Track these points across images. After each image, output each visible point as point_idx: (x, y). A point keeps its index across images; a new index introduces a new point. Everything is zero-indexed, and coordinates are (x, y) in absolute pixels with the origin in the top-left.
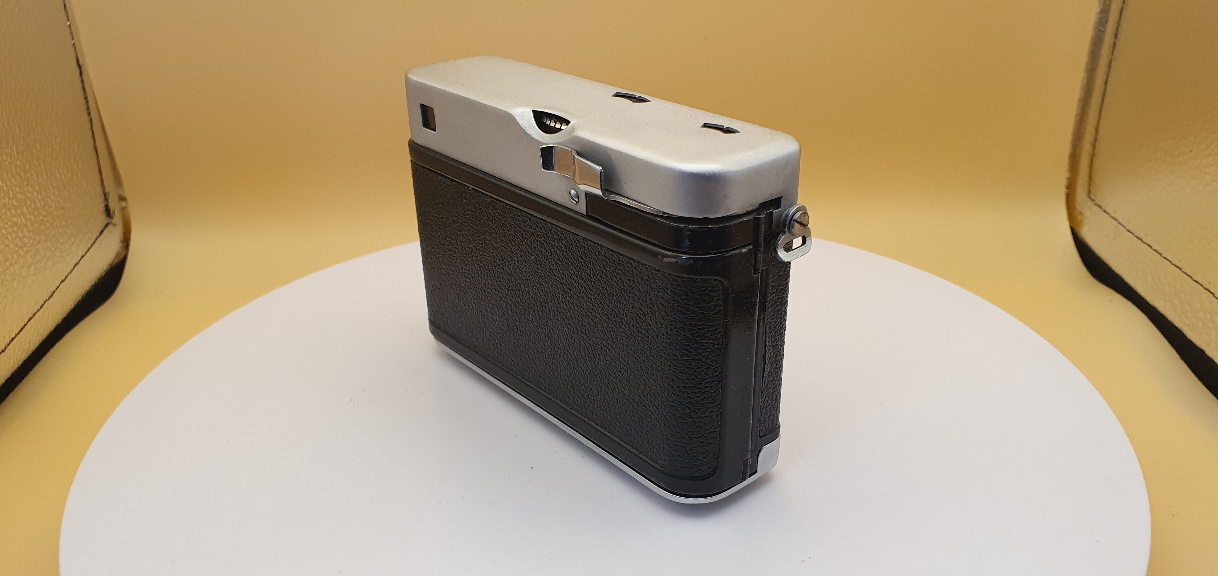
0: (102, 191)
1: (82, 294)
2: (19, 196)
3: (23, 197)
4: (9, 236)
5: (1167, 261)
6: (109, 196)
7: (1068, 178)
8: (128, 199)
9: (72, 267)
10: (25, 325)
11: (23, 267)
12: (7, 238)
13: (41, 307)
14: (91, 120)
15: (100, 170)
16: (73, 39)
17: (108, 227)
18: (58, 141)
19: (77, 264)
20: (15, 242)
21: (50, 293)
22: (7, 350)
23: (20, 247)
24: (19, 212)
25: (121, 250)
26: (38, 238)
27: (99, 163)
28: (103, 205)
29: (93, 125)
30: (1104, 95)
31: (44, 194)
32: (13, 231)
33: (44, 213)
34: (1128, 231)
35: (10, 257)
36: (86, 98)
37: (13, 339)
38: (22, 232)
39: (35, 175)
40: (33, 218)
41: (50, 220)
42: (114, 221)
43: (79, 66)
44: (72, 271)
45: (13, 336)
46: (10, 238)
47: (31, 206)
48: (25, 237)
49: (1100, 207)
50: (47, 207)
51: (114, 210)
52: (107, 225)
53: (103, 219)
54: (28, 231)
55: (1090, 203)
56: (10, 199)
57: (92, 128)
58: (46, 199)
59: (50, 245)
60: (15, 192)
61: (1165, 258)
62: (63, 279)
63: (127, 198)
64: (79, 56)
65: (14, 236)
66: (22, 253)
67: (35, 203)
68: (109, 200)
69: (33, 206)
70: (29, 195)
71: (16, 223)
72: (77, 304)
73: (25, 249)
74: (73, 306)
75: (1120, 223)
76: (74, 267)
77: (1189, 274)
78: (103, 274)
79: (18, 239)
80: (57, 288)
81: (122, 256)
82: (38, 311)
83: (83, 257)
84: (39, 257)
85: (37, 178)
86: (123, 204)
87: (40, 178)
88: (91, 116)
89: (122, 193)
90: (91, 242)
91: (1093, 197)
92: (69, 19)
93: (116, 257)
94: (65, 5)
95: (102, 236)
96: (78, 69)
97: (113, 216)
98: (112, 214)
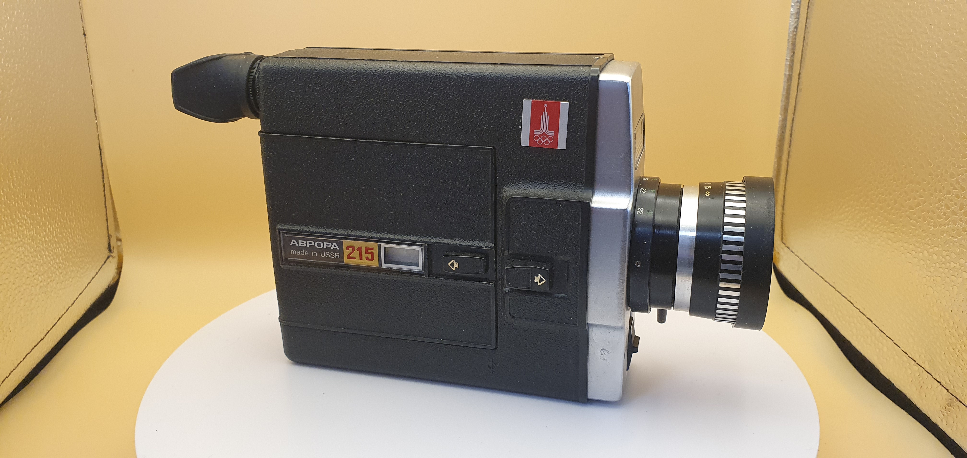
0: (107, 235)
1: (91, 304)
2: (59, 235)
3: (60, 235)
4: (51, 261)
6: (111, 238)
8: (123, 240)
9: (87, 285)
10: (56, 323)
11: (58, 283)
12: (50, 263)
13: (66, 311)
14: (104, 186)
15: (107, 219)
16: (97, 132)
17: (109, 259)
18: (84, 198)
19: (89, 283)
20: (54, 265)
21: (72, 302)
22: (44, 339)
23: (57, 269)
24: (58, 246)
25: (115, 276)
26: (68, 264)
27: (107, 214)
28: (107, 244)
29: (105, 189)
31: (73, 234)
32: (54, 258)
33: (72, 247)
35: (51, 275)
36: (102, 170)
37: (48, 331)
38: (59, 259)
39: (69, 221)
40: (66, 251)
41: (75, 252)
42: (112, 255)
44: (86, 287)
45: (49, 330)
46: (52, 263)
47: (65, 242)
48: (60, 263)
49: (789, 248)
50: (74, 244)
51: (113, 247)
52: (108, 257)
53: (106, 253)
54: (62, 259)
55: (783, 246)
56: (54, 237)
57: (104, 190)
58: (74, 238)
59: (75, 269)
60: (57, 232)
61: (826, 281)
62: (81, 292)
64: (100, 143)
65: (54, 262)
66: (58, 274)
67: (67, 241)
68: (111, 240)
69: (66, 242)
70: (64, 234)
71: (55, 253)
72: (87, 311)
73: (60, 271)
74: (84, 312)
75: (800, 259)
76: (88, 285)
77: (840, 292)
78: (104, 291)
79: (56, 264)
80: (77, 298)
81: (116, 280)
82: (64, 313)
83: (93, 278)
84: (67, 277)
85: (70, 224)
86: (119, 243)
87: (72, 224)
89: (118, 235)
90: (99, 268)
91: (785, 243)
92: (96, 119)
93: (112, 280)
94: (95, 110)
95: (105, 264)
96: (99, 151)
97: (112, 251)
98: (112, 249)
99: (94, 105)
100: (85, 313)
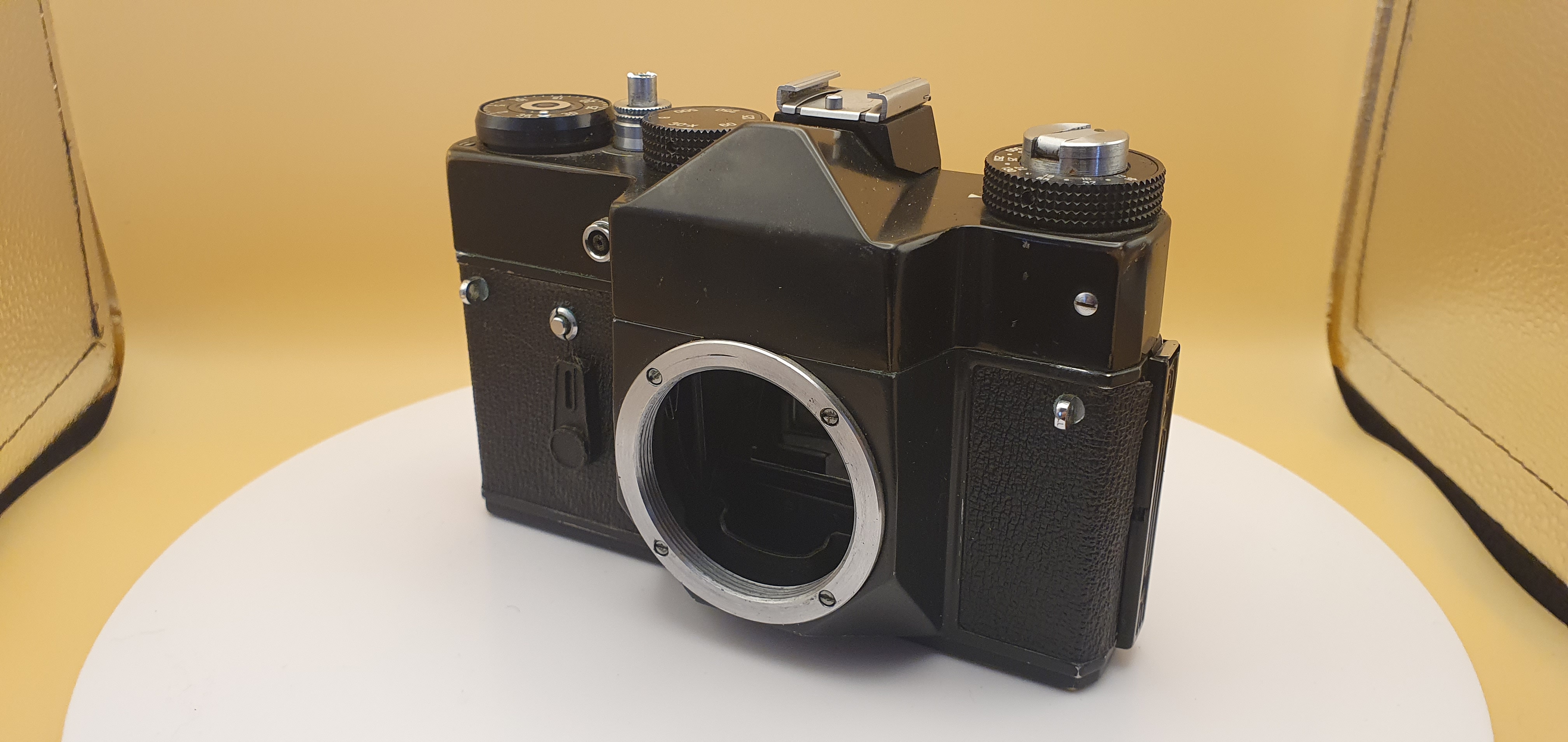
0: (89, 302)
1: (55, 434)
5: (1451, 410)
6: (98, 308)
7: (1329, 303)
9: (43, 399)
14: (78, 211)
15: (87, 274)
16: (59, 107)
17: (95, 348)
18: (32, 235)
19: (49, 396)
21: (11, 432)
25: (107, 380)
27: (86, 265)
28: (90, 320)
29: (81, 216)
30: (1372, 200)
34: (1405, 371)
36: (73, 181)
41: (17, 338)
42: (102, 341)
43: (67, 142)
44: (42, 404)
49: (1369, 340)
50: (14, 321)
51: (103, 328)
52: (93, 346)
53: (88, 337)
55: (1357, 335)
57: (79, 220)
59: (15, 370)
61: (1449, 406)
62: (31, 414)
63: (122, 312)
64: (66, 127)
68: (98, 314)
72: (49, 447)
74: (42, 451)
75: (1395, 363)
76: (46, 399)
77: (1480, 427)
78: (85, 409)
80: (21, 426)
81: (112, 386)
83: (58, 386)
86: (116, 319)
87: (7, 283)
88: (78, 205)
89: (114, 305)
90: (72, 367)
91: (1361, 328)
92: (55, 81)
93: (104, 387)
94: (51, 64)
95: (86, 359)
96: (64, 145)
97: (102, 335)
98: (101, 332)
99: (50, 53)
100: (43, 453)
